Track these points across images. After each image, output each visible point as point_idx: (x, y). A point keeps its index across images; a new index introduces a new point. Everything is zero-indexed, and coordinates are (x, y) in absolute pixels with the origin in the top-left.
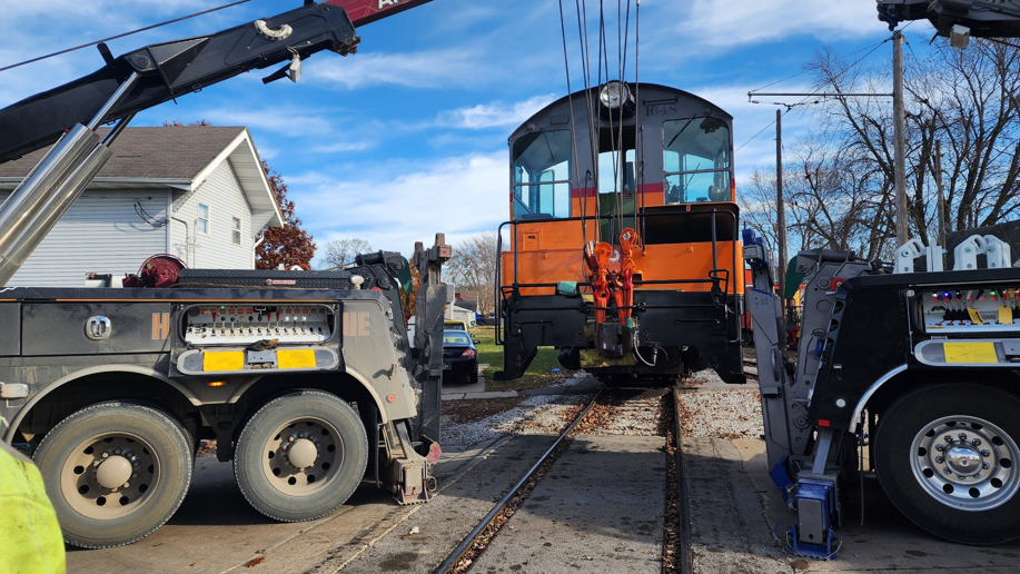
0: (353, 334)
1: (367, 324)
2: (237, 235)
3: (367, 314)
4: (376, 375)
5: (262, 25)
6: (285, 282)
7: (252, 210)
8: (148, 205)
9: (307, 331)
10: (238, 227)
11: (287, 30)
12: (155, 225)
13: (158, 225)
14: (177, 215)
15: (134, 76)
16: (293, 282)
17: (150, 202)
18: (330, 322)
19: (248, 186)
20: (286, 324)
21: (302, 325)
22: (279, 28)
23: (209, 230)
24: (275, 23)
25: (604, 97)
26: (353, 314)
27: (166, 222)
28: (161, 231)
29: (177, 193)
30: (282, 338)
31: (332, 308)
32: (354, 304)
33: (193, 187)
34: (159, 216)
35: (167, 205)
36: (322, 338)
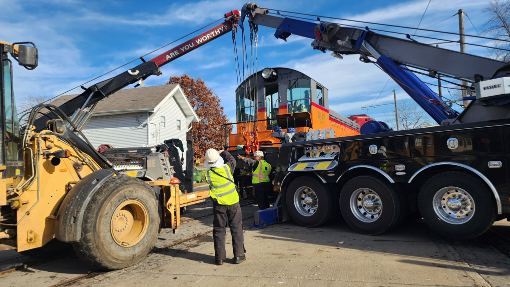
0: (150, 166)
1: (155, 163)
2: (179, 127)
3: (155, 160)
4: (158, 179)
5: (130, 72)
6: (134, 151)
7: (186, 116)
8: (141, 119)
9: (138, 166)
10: (180, 124)
11: (137, 72)
12: (143, 126)
13: (144, 126)
14: (151, 122)
15: (93, 93)
16: (136, 151)
17: (141, 118)
18: (143, 163)
19: (183, 107)
20: (131, 164)
21: (136, 164)
22: (135, 71)
23: (166, 126)
24: (133, 70)
25: (264, 75)
26: (150, 160)
27: (147, 124)
28: (146, 128)
29: (150, 114)
30: (128, 168)
31: (144, 159)
32: (150, 157)
33: (154, 111)
34: (144, 123)
35: (147, 118)
36: (142, 168)
